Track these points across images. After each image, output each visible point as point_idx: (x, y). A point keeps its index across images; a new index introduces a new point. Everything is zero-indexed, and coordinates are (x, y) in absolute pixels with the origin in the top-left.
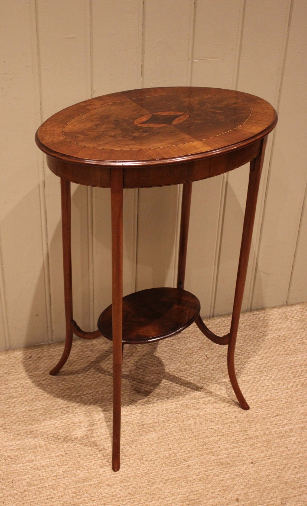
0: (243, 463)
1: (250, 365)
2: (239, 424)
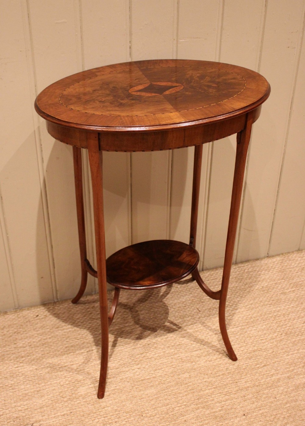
0: (235, 415)
1: (238, 316)
2: (231, 376)
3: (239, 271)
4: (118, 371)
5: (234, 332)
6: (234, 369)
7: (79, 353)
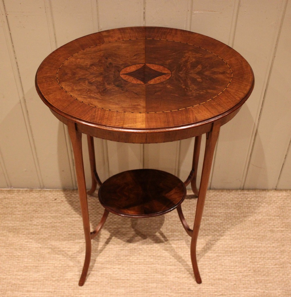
3: (242, 197)
4: (102, 267)
6: (195, 290)
7: (78, 242)
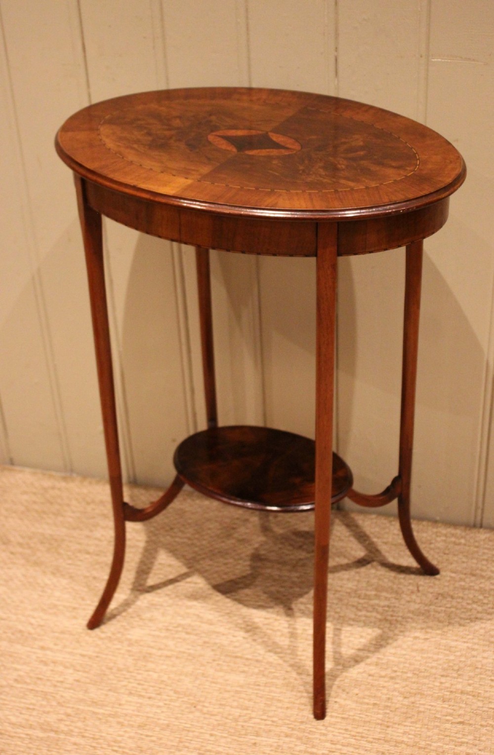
5: (453, 647)
